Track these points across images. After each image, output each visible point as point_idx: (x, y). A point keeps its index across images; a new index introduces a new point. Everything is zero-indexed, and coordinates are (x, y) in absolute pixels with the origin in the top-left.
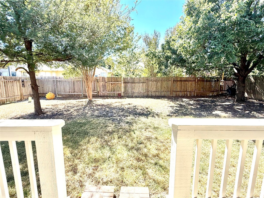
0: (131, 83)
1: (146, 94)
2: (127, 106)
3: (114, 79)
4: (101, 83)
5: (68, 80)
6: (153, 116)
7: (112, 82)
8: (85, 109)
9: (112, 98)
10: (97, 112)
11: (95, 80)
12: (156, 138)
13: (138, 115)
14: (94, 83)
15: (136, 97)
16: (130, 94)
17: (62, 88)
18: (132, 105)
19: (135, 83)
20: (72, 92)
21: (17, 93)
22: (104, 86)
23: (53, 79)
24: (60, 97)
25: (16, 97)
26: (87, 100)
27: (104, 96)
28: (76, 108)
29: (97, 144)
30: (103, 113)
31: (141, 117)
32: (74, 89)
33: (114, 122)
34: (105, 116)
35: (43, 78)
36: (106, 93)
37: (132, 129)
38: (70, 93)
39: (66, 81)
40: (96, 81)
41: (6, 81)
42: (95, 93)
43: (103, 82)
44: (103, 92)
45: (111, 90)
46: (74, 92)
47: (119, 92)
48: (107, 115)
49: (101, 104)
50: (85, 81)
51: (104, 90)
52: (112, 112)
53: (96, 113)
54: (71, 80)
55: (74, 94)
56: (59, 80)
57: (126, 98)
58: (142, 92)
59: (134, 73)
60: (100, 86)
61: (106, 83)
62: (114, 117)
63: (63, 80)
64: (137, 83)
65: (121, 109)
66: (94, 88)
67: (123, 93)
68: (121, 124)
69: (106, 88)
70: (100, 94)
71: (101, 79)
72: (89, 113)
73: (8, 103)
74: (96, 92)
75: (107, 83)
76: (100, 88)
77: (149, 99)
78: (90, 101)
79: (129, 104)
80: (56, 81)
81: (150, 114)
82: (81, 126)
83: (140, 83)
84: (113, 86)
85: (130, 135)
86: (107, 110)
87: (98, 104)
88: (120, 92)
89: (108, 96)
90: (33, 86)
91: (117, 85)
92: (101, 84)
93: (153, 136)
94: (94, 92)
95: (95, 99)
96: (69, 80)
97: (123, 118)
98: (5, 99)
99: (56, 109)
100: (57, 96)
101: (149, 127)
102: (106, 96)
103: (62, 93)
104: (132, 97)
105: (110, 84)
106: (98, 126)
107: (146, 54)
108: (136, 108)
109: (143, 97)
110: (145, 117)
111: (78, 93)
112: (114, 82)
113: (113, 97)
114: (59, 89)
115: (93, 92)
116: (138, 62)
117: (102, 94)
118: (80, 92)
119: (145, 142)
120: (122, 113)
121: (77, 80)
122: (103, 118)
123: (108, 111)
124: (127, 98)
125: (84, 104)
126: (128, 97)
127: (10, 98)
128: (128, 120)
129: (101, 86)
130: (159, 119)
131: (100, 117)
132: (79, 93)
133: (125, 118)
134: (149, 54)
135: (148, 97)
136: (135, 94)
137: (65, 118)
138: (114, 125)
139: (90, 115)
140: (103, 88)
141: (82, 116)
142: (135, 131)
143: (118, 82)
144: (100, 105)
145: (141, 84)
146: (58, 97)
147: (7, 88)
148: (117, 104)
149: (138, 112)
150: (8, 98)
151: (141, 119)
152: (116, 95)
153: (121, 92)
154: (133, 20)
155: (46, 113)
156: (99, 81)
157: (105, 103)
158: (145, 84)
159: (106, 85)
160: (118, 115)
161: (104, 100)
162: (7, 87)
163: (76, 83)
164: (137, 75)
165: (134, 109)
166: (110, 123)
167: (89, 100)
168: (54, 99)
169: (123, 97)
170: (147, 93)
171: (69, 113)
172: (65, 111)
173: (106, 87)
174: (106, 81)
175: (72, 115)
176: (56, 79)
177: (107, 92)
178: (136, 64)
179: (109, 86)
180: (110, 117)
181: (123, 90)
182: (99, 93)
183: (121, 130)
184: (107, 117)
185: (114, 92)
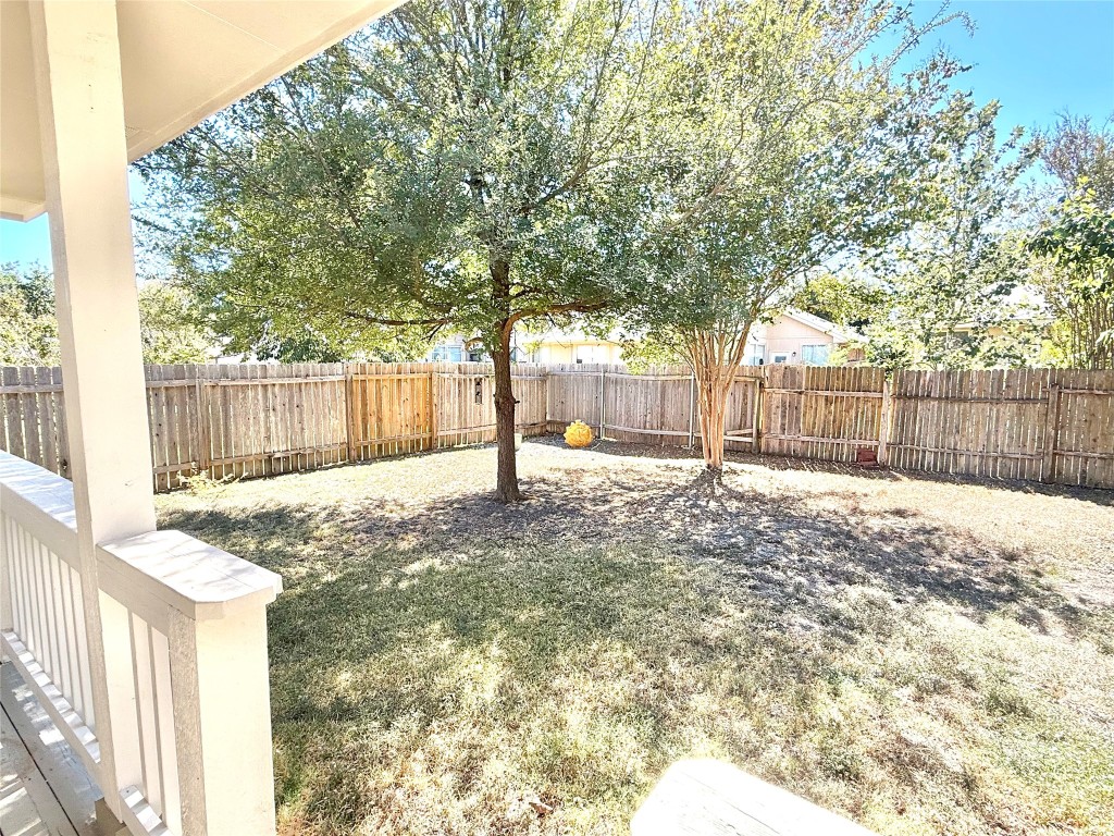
0: (940, 398)
1: (1041, 468)
2: (875, 524)
3: (844, 379)
4: (778, 395)
5: (645, 378)
6: (1029, 618)
7: (828, 393)
8: (671, 503)
9: (823, 470)
10: (709, 525)
11: (749, 379)
12: (969, 784)
13: (921, 589)
14: (745, 395)
15: (968, 478)
16: (930, 458)
17: (621, 407)
18: (912, 523)
19: (965, 400)
20: (655, 425)
21: (487, 418)
22: (790, 410)
23: (596, 374)
24: (611, 440)
25: (485, 428)
26: (700, 465)
27: (785, 456)
28: (635, 495)
29: (618, 687)
30: (733, 540)
31: (940, 604)
32: (662, 415)
33: (756, 596)
34: (732, 553)
35: (567, 369)
36: (795, 440)
37: (837, 665)
38: (645, 428)
39: (636, 382)
40: (755, 383)
41: (463, 377)
42: (744, 435)
43: (784, 391)
44: (783, 437)
45: (823, 431)
46: (662, 425)
47: (863, 442)
48: (745, 551)
49: (754, 491)
50: (699, 383)
51: (790, 428)
52: (779, 543)
53: (705, 532)
54: (653, 378)
55: (659, 432)
56: (613, 376)
57: (899, 475)
58: (1014, 451)
59: (974, 344)
60: (770, 408)
61: (800, 393)
62: (777, 568)
63: (626, 376)
64: (979, 400)
65: (834, 535)
66: (744, 414)
67: (888, 449)
68: (787, 616)
69: (798, 420)
70: (768, 445)
71: (778, 376)
72: (677, 524)
73: (462, 445)
74: (751, 435)
75: (806, 395)
76: (769, 417)
77: (1059, 499)
78: (713, 472)
79: (899, 513)
80: (604, 380)
81: (1011, 598)
82: (608, 581)
83: (998, 401)
84: (832, 408)
85: (803, 700)
86: (760, 527)
87: (740, 490)
88: (868, 443)
89: (804, 458)
90: (501, 400)
91: (858, 407)
92: (777, 399)
93: (954, 760)
94: (742, 432)
95: (734, 465)
96: (648, 378)
97: (822, 586)
98: (457, 432)
99: (567, 489)
100: (603, 438)
101: (956, 686)
102: (796, 457)
103: (621, 428)
104: (940, 475)
105: (822, 402)
106: (671, 597)
107: (1030, 241)
108: (929, 545)
109: (1015, 483)
110: (971, 610)
111: (675, 433)
112: (840, 394)
113: (829, 464)
114: (611, 410)
115: (738, 432)
116: (1013, 286)
117: (777, 446)
118: (684, 426)
119: (874, 773)
120: (827, 559)
121: (677, 378)
122: (721, 561)
123: (759, 533)
124: (905, 479)
125: (682, 480)
126: (916, 472)
127: (468, 431)
128: (839, 606)
129: (774, 406)
130: (1069, 647)
131: (710, 553)
132: (680, 433)
133: (831, 589)
134: (1057, 237)
135: (1051, 484)
136: (963, 461)
137: (576, 528)
138: (748, 612)
139: (673, 536)
140: (784, 417)
141: (640, 534)
142: (847, 685)
143: (861, 394)
144: (740, 497)
145: (1009, 410)
146: (605, 441)
147: (465, 401)
148: (829, 504)
149: (933, 569)
150: (464, 431)
151: (930, 617)
152: (848, 457)
153: (874, 443)
154: (968, 69)
155: (526, 499)
156: (767, 384)
157: (775, 490)
158: (1033, 411)
159: (799, 403)
160: (801, 561)
161: (777, 473)
162: (466, 396)
163: (670, 391)
164: (997, 355)
165: (916, 547)
166: (732, 596)
167: (709, 467)
168: (588, 447)
169: (884, 467)
170: (1049, 460)
171: (599, 514)
172: (594, 500)
173: (799, 413)
174: (800, 387)
175: (605, 524)
176: (605, 372)
177: (803, 438)
178: (994, 298)
179: (816, 412)
180: (751, 566)
181: (887, 432)
182: (763, 440)
183: (767, 652)
184: (740, 562)
185: (838, 441)
